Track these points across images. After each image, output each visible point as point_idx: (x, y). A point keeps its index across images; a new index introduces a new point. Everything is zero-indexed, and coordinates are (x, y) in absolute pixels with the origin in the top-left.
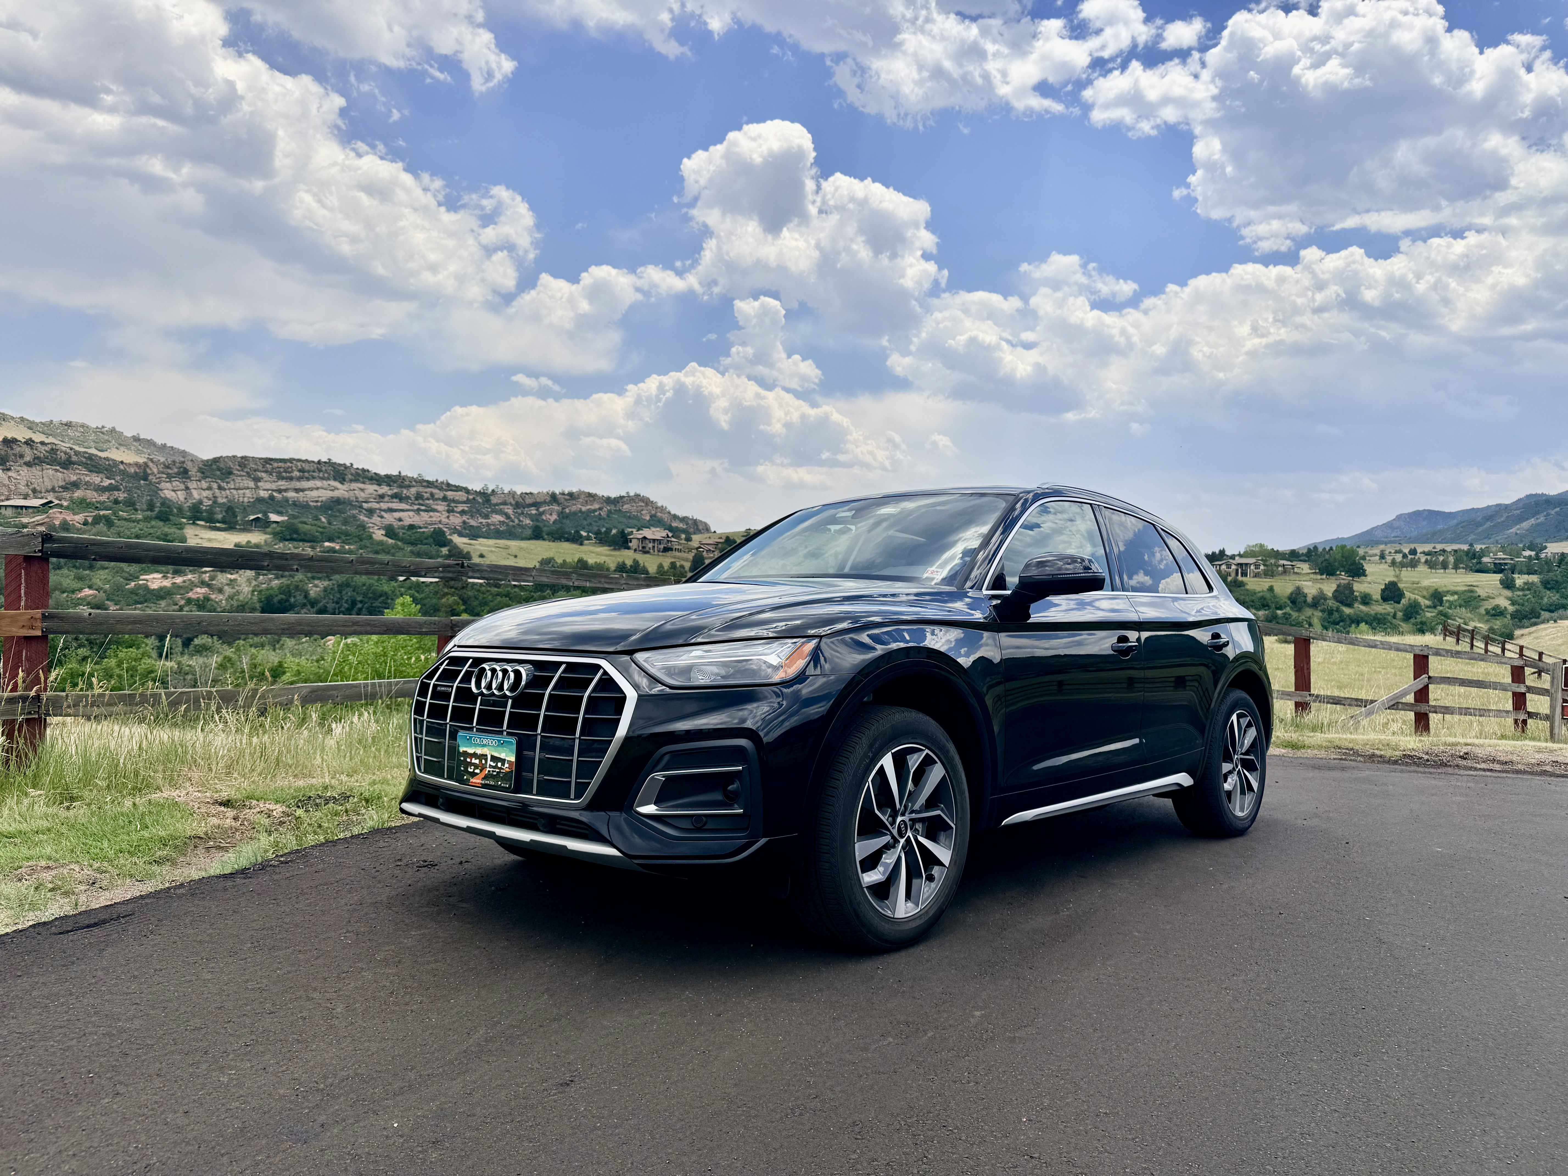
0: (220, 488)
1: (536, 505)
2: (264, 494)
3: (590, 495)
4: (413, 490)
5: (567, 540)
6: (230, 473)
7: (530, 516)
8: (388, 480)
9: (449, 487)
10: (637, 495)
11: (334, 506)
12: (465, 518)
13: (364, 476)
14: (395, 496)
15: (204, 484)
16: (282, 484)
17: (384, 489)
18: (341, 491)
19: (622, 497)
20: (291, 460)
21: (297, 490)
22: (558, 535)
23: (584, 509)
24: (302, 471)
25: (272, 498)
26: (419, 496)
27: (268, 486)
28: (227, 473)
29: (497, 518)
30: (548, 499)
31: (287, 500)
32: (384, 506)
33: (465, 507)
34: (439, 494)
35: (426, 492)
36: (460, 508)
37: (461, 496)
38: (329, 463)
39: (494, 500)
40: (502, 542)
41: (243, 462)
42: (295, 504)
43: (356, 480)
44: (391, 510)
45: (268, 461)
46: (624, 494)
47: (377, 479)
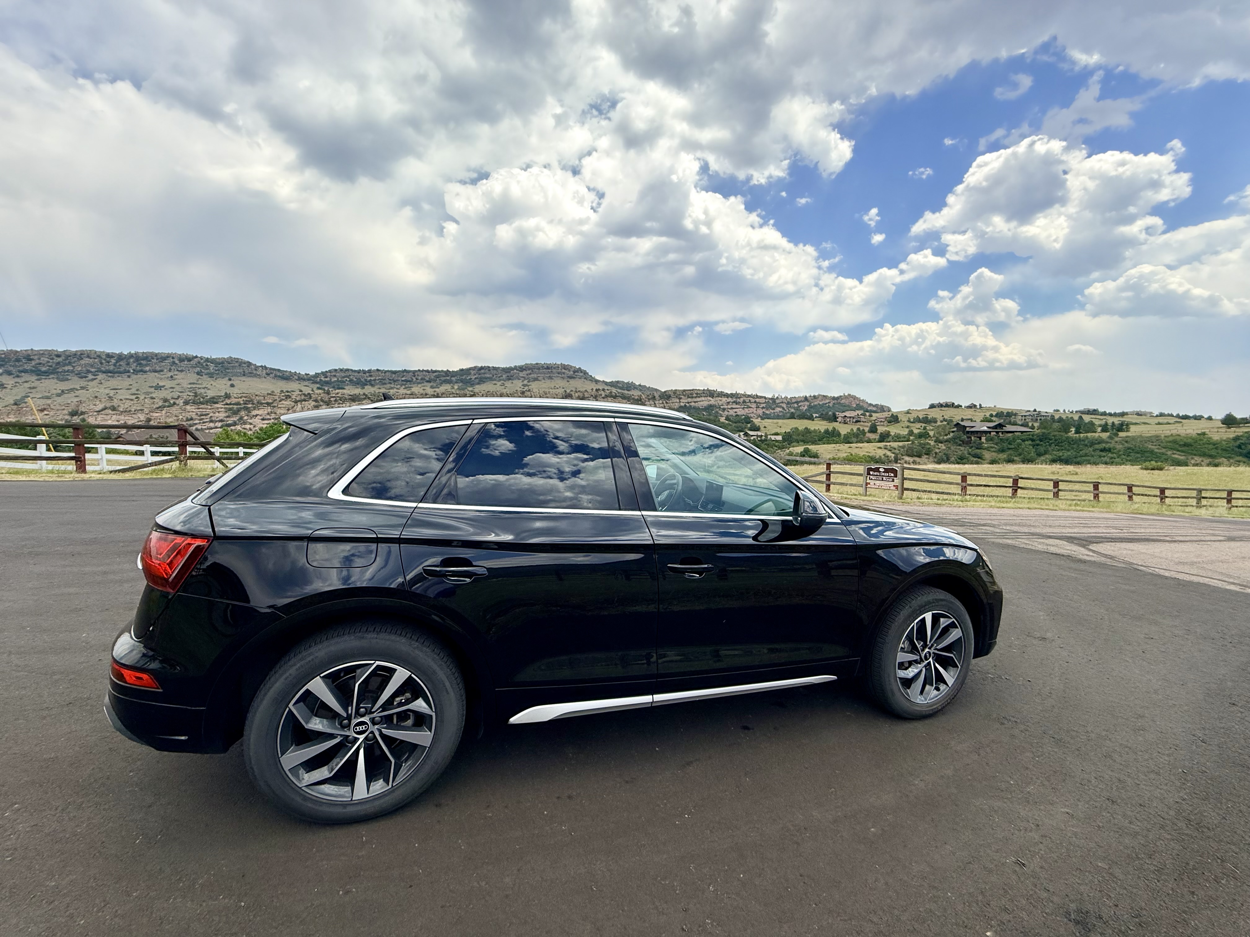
0: (667, 403)
1: (797, 402)
2: (682, 404)
3: (824, 396)
4: (742, 400)
5: (806, 419)
6: (670, 397)
7: (794, 408)
8: (732, 395)
9: (757, 397)
10: (849, 395)
11: (710, 408)
12: (764, 410)
13: (722, 395)
14: (734, 402)
15: (661, 402)
16: (690, 400)
17: (730, 400)
18: (713, 401)
19: (841, 396)
20: (693, 390)
21: (695, 402)
22: (803, 416)
23: (821, 403)
24: (697, 394)
25: (685, 405)
26: (744, 402)
27: (684, 401)
28: (669, 397)
29: (778, 410)
30: (803, 399)
31: (691, 406)
32: (729, 407)
33: (764, 405)
34: (753, 400)
35: (747, 400)
36: (762, 406)
37: (763, 400)
38: (708, 390)
39: (777, 401)
40: (775, 421)
41: (675, 392)
42: (694, 408)
43: (718, 396)
44: (732, 408)
45: (684, 391)
46: (842, 395)
47: (727, 396)
